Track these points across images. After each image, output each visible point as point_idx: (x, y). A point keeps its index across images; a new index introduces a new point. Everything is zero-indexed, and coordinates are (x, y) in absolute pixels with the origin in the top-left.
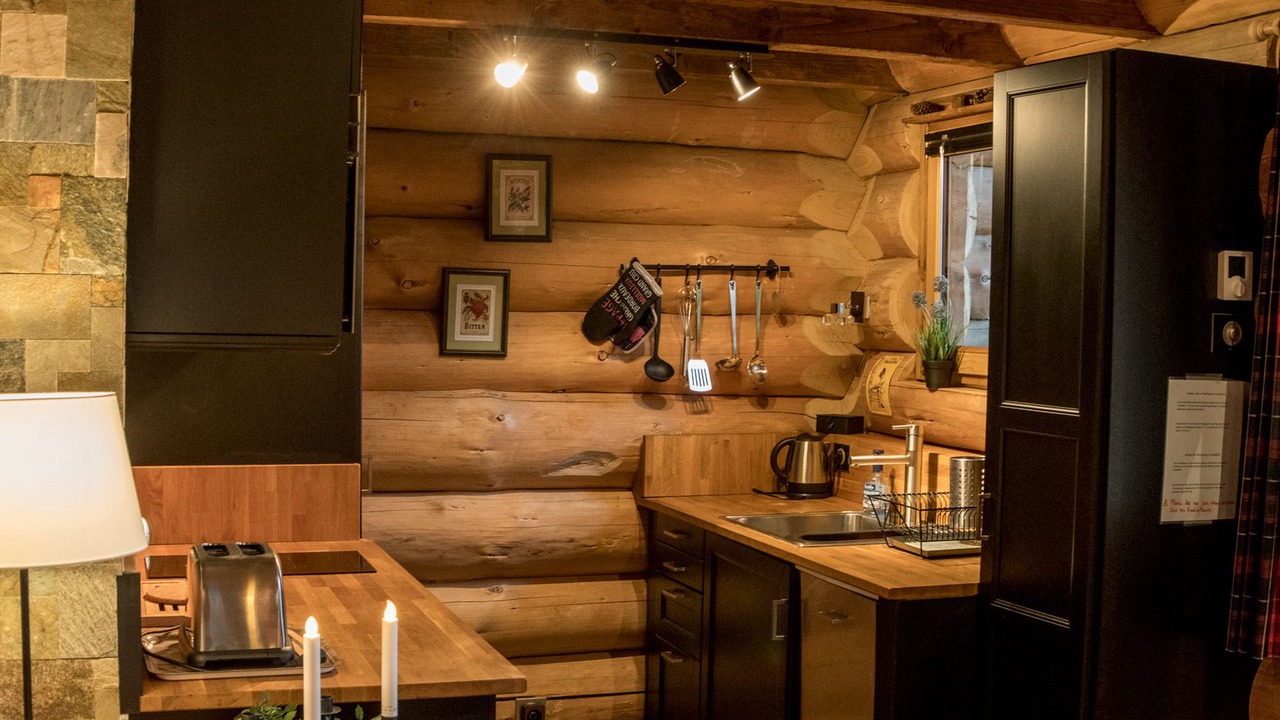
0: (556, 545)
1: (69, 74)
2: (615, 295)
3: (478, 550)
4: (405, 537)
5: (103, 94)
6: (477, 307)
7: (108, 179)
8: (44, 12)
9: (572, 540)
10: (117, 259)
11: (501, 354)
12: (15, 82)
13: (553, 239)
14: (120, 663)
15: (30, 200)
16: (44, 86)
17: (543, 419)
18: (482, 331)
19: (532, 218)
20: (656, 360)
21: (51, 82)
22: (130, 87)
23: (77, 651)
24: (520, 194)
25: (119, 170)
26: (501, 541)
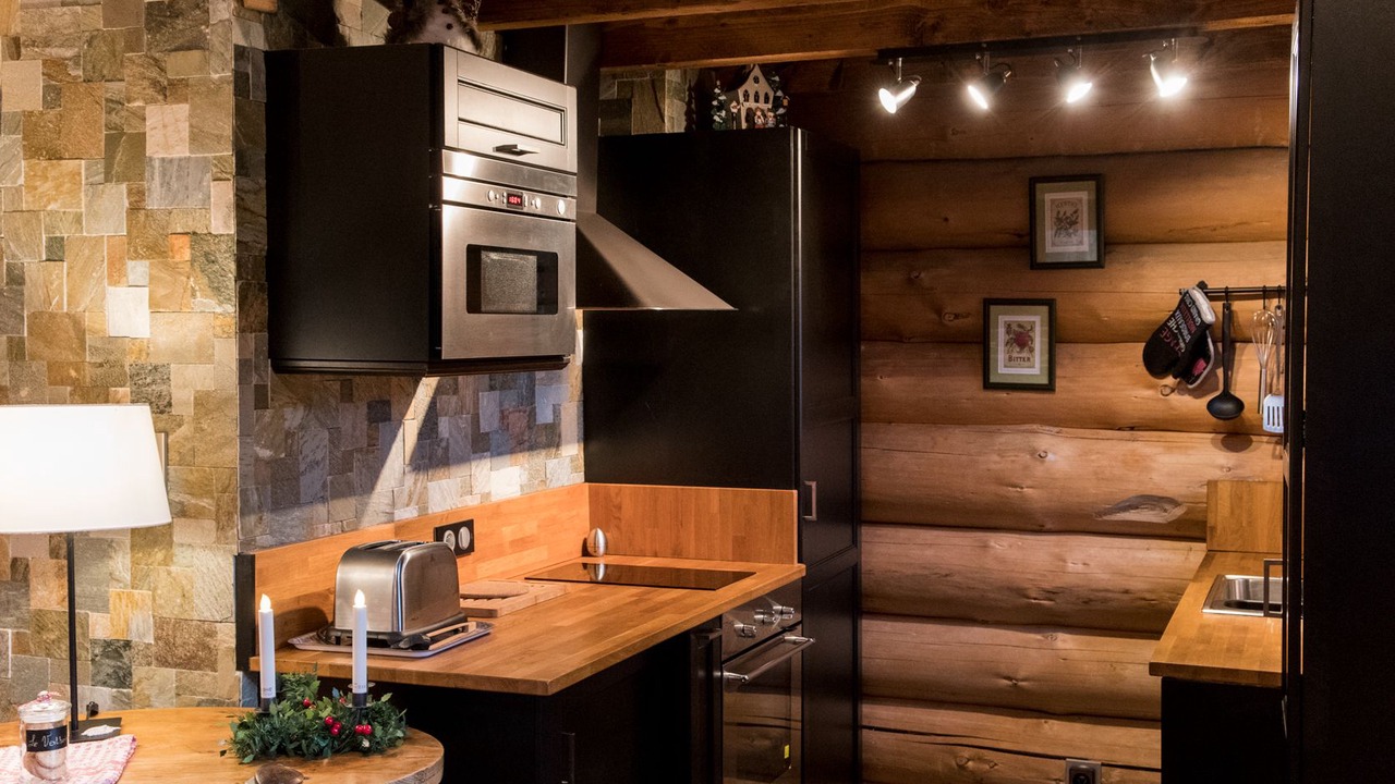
0: (1110, 595)
1: (191, 152)
2: (1172, 324)
3: (1021, 592)
4: (944, 573)
5: (216, 166)
6: (1021, 340)
7: (221, 235)
8: (173, 103)
9: (1127, 592)
10: (230, 299)
11: (1049, 388)
12: (157, 161)
13: (1106, 265)
14: (237, 628)
15: (171, 254)
16: (176, 163)
17: (1093, 457)
18: (1026, 364)
19: (1081, 243)
20: (1226, 396)
21: (180, 160)
22: (234, 158)
23: (205, 615)
24: (1067, 218)
25: (229, 227)
26: (1046, 586)
